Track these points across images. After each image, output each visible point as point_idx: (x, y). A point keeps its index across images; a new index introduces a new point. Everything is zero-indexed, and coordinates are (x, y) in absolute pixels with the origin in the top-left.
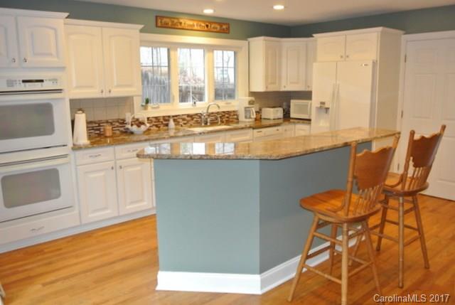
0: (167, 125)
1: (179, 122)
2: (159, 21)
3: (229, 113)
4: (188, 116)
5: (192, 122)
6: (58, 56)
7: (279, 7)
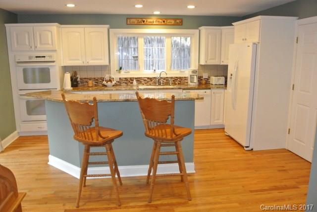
0: (132, 83)
1: (141, 82)
2: (129, 21)
3: (180, 78)
4: (148, 78)
5: (151, 83)
6: (52, 45)
7: (191, 7)
